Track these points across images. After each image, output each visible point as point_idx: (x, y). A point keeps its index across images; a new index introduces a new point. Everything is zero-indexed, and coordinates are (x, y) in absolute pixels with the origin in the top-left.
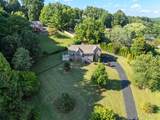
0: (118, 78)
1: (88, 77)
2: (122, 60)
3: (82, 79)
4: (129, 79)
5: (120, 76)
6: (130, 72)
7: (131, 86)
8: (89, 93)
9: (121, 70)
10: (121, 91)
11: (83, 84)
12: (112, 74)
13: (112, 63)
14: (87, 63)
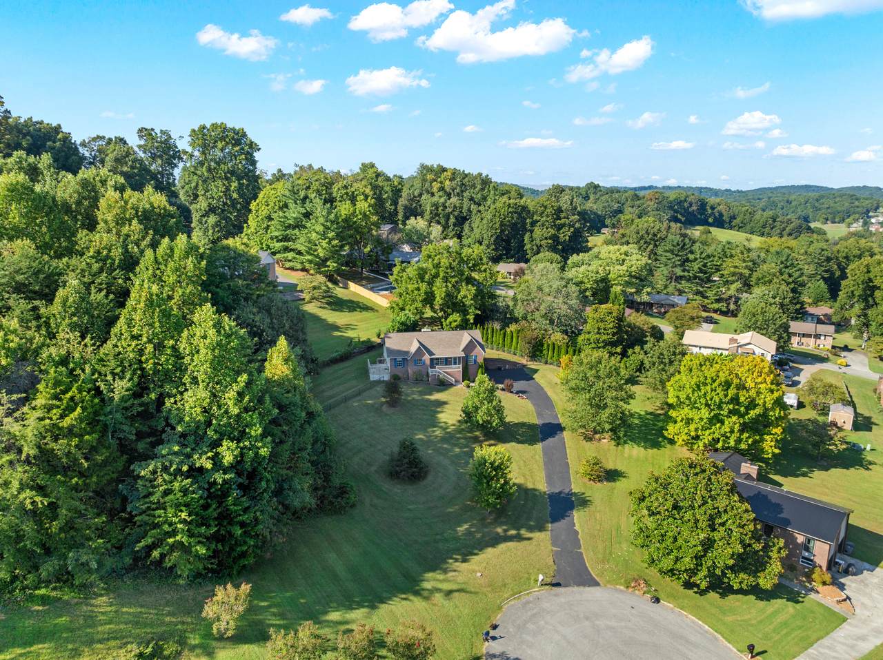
0: (535, 420)
1: (450, 416)
2: (549, 376)
3: (434, 423)
4: (562, 420)
5: (539, 415)
6: (564, 405)
7: (566, 434)
8: (457, 450)
9: (542, 400)
10: (539, 447)
11: (438, 432)
12: (517, 409)
13: (519, 385)
14: (444, 385)
